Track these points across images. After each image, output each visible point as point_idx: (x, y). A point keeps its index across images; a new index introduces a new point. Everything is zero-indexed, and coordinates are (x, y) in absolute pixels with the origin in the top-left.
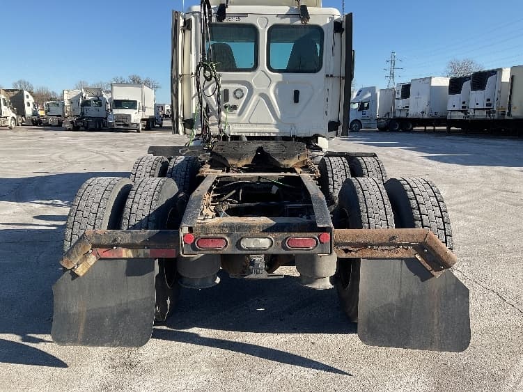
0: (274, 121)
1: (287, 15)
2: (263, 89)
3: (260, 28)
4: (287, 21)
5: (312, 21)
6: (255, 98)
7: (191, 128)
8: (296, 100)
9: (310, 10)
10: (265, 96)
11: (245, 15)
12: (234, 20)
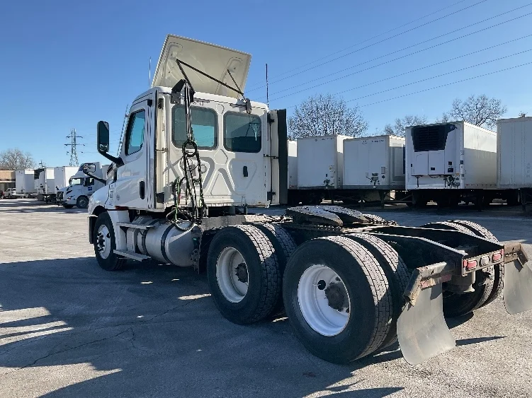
0: (230, 193)
1: (237, 105)
2: (222, 165)
3: (218, 113)
4: (237, 110)
5: (253, 112)
6: (216, 172)
7: (162, 202)
8: (246, 174)
9: (253, 103)
10: (223, 171)
11: (208, 101)
12: (198, 104)
